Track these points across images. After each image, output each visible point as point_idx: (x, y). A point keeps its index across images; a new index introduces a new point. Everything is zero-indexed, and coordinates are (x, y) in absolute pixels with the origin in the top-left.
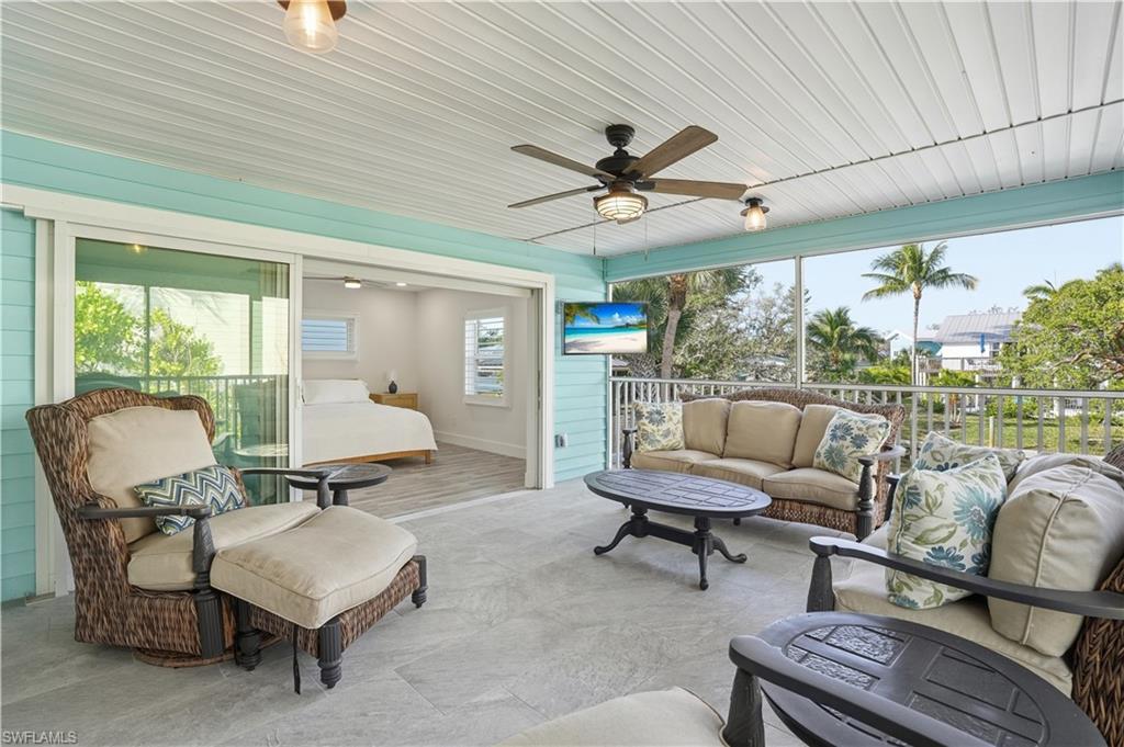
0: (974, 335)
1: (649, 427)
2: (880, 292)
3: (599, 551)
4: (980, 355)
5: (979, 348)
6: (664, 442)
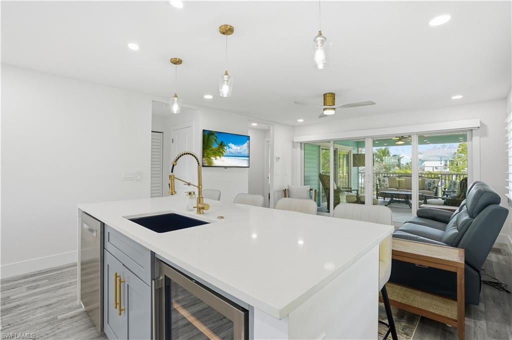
0: (438, 157)
3: (386, 206)
4: (440, 165)
5: (439, 162)
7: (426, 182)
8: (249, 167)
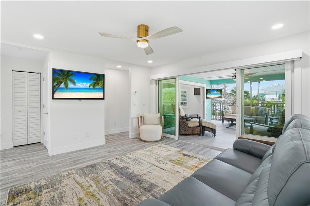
0: (274, 92)
1: (227, 110)
3: (227, 128)
5: (275, 95)
6: (229, 113)
7: (259, 110)
8: (104, 99)
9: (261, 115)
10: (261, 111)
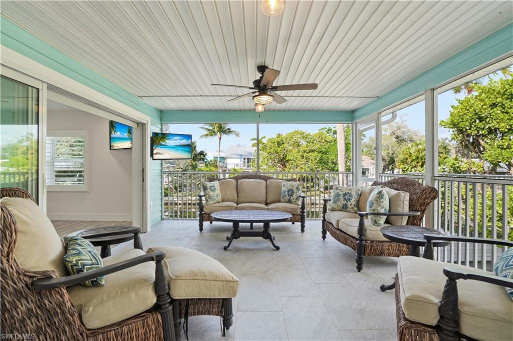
0: (238, 155)
1: (211, 193)
2: (207, 135)
3: (226, 248)
4: (240, 162)
5: (239, 160)
9: (290, 201)
10: (288, 191)
